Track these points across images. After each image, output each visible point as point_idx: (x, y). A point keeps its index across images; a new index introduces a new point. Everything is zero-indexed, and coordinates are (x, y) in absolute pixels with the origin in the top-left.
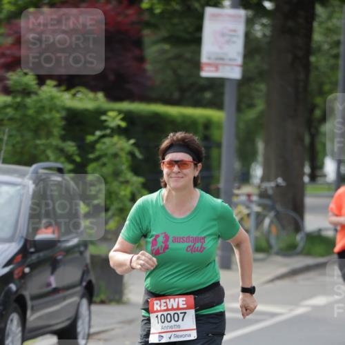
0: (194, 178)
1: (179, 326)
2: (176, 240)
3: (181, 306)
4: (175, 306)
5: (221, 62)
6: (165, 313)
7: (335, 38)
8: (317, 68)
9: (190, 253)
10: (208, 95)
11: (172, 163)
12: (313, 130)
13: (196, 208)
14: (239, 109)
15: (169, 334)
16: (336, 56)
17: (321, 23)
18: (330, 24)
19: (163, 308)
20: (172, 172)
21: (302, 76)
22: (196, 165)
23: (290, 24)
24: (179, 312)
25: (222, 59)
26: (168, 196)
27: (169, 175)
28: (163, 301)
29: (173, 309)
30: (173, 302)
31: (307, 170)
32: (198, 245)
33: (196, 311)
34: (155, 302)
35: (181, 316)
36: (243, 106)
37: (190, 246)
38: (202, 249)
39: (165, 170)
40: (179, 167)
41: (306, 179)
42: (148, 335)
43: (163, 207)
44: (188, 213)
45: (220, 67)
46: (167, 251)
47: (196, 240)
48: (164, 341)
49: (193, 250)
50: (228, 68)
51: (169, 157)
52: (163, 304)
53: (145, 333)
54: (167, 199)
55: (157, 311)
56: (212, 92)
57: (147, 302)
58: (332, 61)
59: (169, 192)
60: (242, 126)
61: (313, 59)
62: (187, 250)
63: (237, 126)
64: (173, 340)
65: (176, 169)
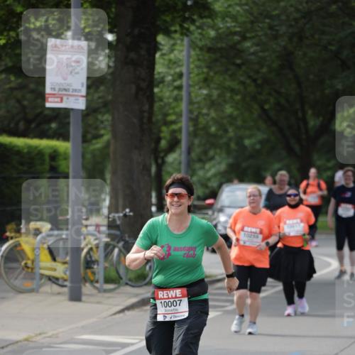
0: (189, 206)
1: (177, 310)
2: (176, 249)
3: (178, 296)
4: (174, 296)
5: (64, 92)
6: (167, 301)
7: (178, 70)
8: (161, 100)
9: (185, 258)
10: (54, 125)
11: (173, 195)
12: (160, 161)
13: (189, 227)
14: (85, 140)
15: (170, 316)
16: (179, 88)
17: (163, 55)
18: (172, 56)
19: (165, 297)
20: (173, 201)
21: (146, 107)
22: (189, 197)
23: (133, 55)
24: (176, 300)
25: (65, 90)
26: (170, 219)
27: (171, 203)
28: (165, 292)
29: (172, 298)
30: (172, 293)
31: (154, 200)
32: (192, 252)
33: (189, 299)
34: (160, 292)
35: (178, 302)
36: (89, 136)
37: (185, 254)
38: (194, 255)
39: (168, 200)
40: (178, 198)
41: (154, 209)
42: (155, 317)
43: (167, 226)
44: (184, 231)
45: (65, 98)
46: (170, 257)
47: (190, 249)
48: (167, 320)
49: (188, 256)
50: (72, 99)
51: (171, 191)
52: (165, 294)
53: (153, 315)
54: (169, 221)
55: (161, 299)
56: (57, 122)
57: (154, 293)
58: (176, 92)
59: (171, 216)
60: (88, 156)
61: (156, 90)
62: (184, 257)
63: (83, 156)
64: (173, 319)
65: (176, 199)
